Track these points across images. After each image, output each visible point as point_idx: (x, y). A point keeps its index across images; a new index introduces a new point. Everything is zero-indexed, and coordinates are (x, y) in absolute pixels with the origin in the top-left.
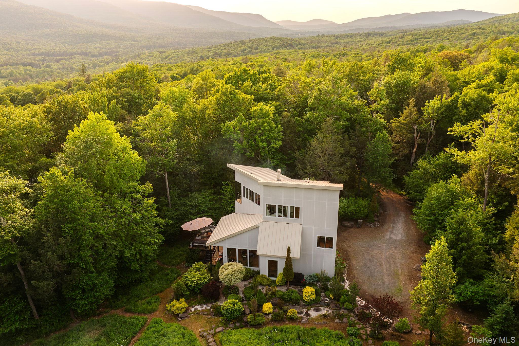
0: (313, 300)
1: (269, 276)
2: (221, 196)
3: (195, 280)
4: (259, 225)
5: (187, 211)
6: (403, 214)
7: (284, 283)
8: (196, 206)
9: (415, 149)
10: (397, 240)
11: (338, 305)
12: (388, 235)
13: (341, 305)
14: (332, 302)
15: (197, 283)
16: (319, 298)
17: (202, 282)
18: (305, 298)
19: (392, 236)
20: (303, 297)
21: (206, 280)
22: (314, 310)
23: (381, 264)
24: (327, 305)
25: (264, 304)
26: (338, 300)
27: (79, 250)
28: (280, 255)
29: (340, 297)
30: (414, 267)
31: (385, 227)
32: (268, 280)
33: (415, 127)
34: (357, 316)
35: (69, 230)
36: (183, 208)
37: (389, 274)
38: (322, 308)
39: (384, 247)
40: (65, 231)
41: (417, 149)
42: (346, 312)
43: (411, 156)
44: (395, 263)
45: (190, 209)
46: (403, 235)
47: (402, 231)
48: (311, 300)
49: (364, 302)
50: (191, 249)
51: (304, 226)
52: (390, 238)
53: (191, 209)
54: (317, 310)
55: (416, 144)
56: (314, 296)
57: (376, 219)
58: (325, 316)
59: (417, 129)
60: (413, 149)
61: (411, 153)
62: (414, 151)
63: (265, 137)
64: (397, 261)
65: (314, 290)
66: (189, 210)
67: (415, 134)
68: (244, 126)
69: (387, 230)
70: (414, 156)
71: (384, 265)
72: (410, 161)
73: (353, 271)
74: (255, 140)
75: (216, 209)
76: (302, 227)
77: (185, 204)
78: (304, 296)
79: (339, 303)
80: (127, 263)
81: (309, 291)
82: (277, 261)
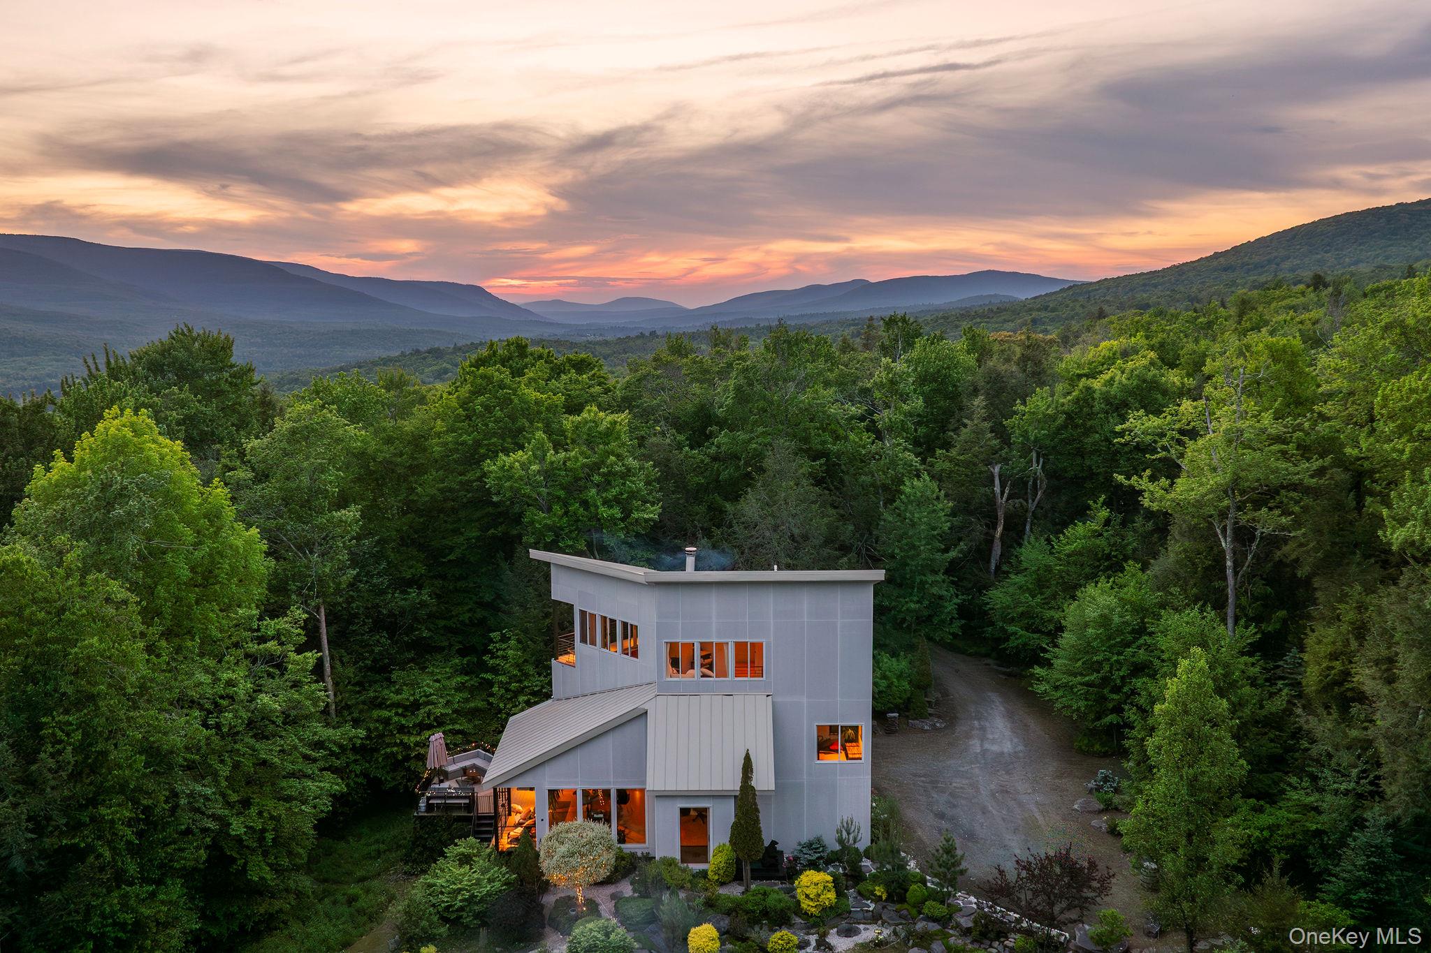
0: (831, 908)
1: (683, 861)
2: (489, 676)
3: (460, 890)
4: (646, 707)
5: (387, 721)
6: (995, 697)
7: (735, 874)
8: (416, 706)
9: (1000, 529)
10: (1002, 753)
11: (905, 912)
12: (975, 746)
13: (914, 911)
14: (884, 907)
15: (473, 896)
16: (843, 900)
17: (484, 891)
18: (805, 904)
19: (987, 746)
20: (798, 902)
21: (497, 884)
22: (839, 933)
23: (984, 811)
24: (875, 918)
25: (693, 930)
26: (902, 899)
27: (93, 802)
28: (716, 786)
29: (906, 890)
30: (1076, 807)
31: (961, 728)
32: (684, 871)
33: (997, 470)
34: (967, 932)
35: (68, 735)
36: (376, 713)
37: (1016, 831)
38: (861, 927)
39: (977, 771)
40: (54, 735)
41: (1004, 529)
42: (934, 927)
43: (990, 550)
44: (1020, 804)
45: (397, 714)
46: (1016, 740)
47: (1008, 733)
48: (824, 909)
49: (973, 899)
50: (422, 818)
51: (778, 699)
52: (984, 752)
53: (403, 715)
54: (849, 933)
55: (1001, 514)
56: (832, 896)
57: (930, 711)
58: (876, 945)
59: (1000, 476)
60: (995, 529)
61: (990, 541)
62: (998, 535)
63: (614, 491)
64: (1024, 798)
65: (830, 878)
66: (396, 719)
67: (997, 489)
68: (552, 463)
69: (968, 736)
70: (997, 550)
71: (994, 812)
72: (989, 561)
73: (915, 832)
74: (585, 504)
75: (474, 713)
76: (773, 703)
77: (380, 704)
78: (801, 897)
79: (906, 906)
80: (233, 860)
81: (815, 880)
82: (706, 810)
